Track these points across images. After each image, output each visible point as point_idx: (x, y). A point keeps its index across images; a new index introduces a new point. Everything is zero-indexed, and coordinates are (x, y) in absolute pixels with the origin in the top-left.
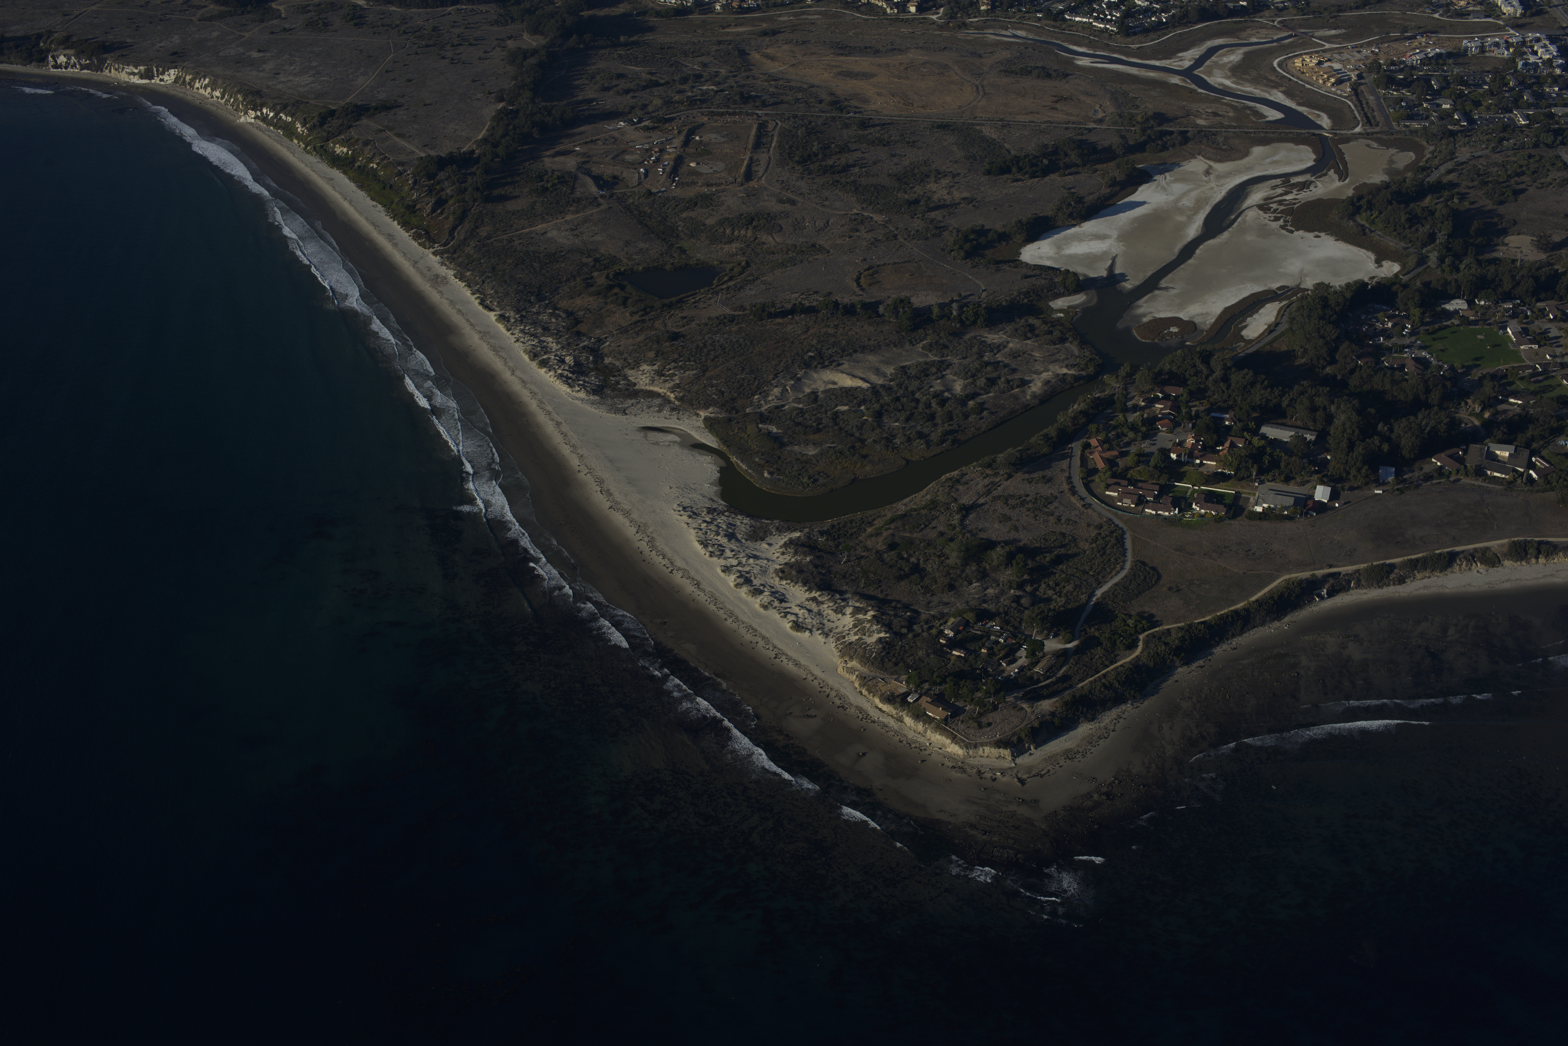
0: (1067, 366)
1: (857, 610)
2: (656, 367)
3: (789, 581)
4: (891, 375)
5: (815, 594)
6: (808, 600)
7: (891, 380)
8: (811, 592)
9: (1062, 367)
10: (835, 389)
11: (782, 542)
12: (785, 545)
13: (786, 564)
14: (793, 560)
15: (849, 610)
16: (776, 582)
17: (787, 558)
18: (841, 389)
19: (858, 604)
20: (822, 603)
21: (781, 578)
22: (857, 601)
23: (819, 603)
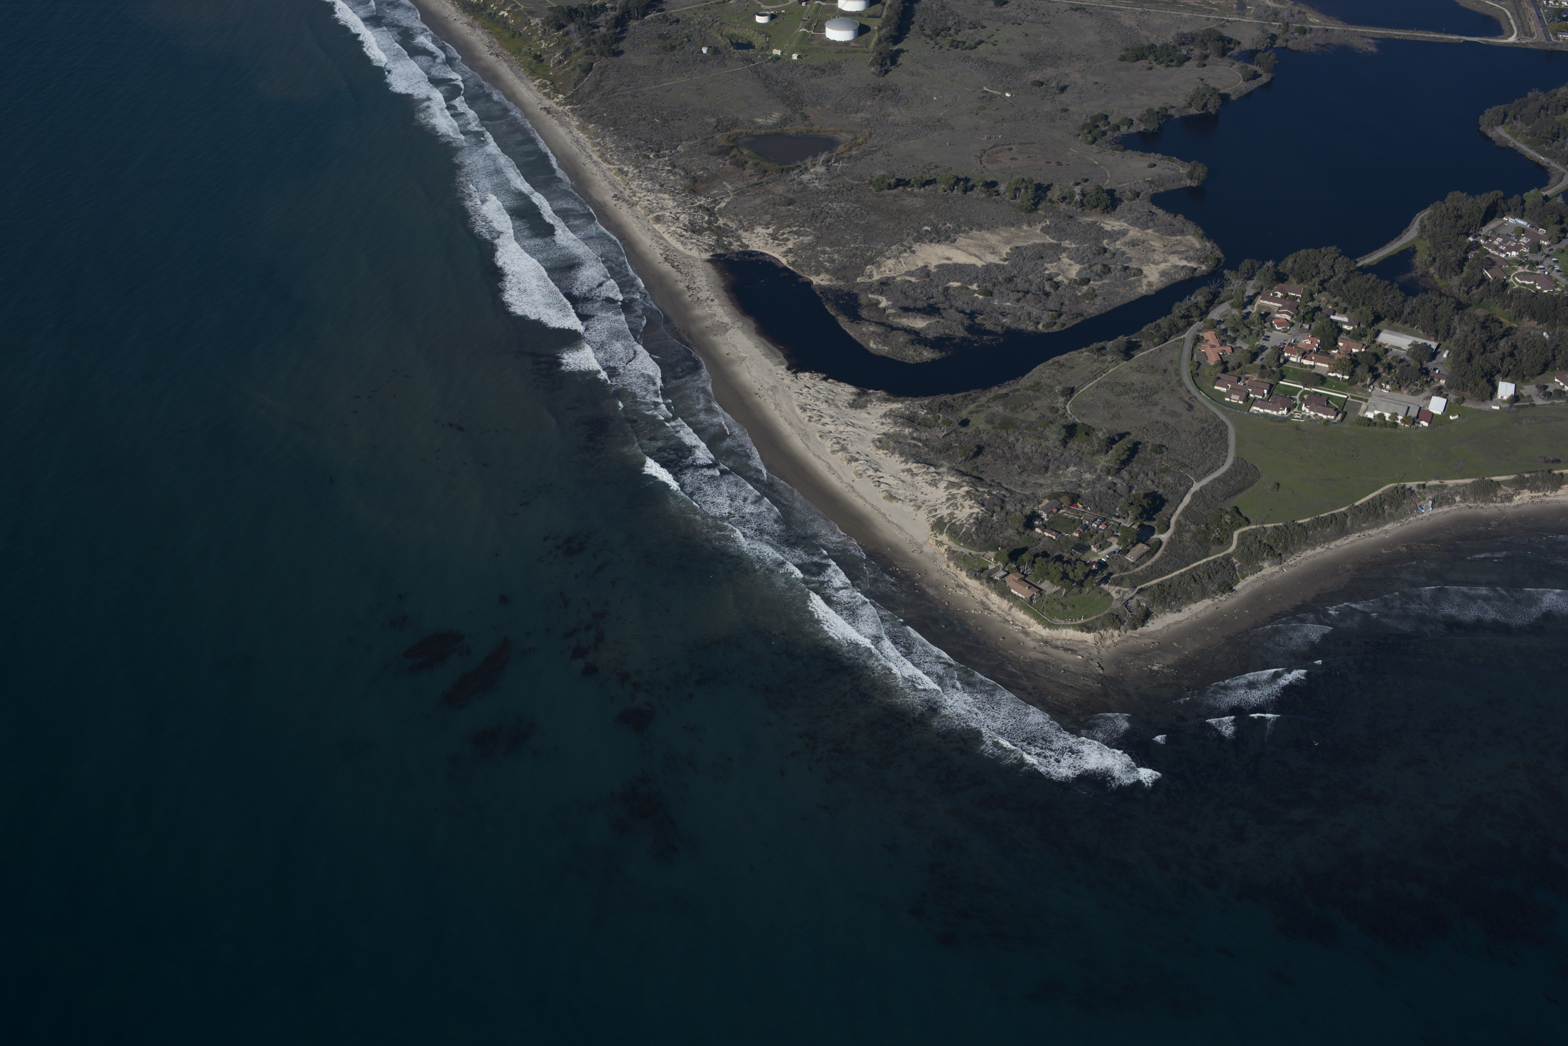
0: (1186, 259)
1: (951, 485)
2: (770, 231)
3: (886, 451)
4: (1007, 254)
5: (912, 466)
6: (903, 471)
7: (1006, 260)
8: (907, 463)
9: (1181, 259)
10: (948, 265)
11: (882, 412)
12: (885, 415)
13: (884, 434)
14: (892, 430)
15: (942, 485)
16: (871, 449)
17: (886, 429)
18: (955, 265)
19: (953, 479)
20: (917, 475)
21: (878, 448)
22: (952, 476)
23: (914, 475)
